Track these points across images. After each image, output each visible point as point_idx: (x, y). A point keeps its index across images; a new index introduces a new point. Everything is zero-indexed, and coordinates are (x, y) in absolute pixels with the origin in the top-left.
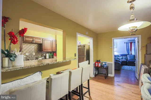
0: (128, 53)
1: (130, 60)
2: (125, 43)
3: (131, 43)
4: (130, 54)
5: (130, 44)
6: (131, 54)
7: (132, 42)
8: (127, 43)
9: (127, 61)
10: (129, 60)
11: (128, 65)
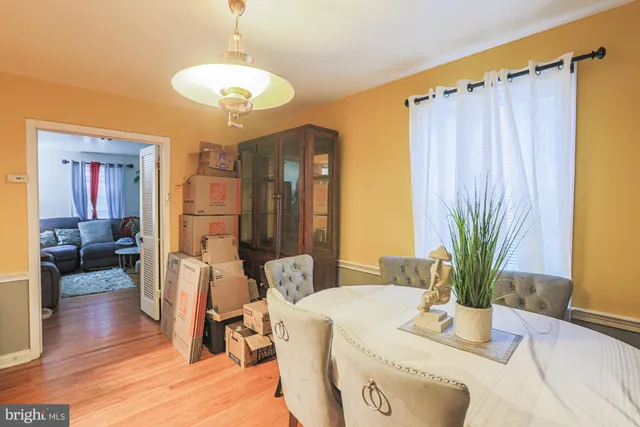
0: (78, 212)
1: (94, 246)
2: (65, 162)
3: (95, 167)
4: (90, 217)
5: (88, 169)
6: (95, 217)
7: (99, 164)
8: (75, 163)
9: (79, 249)
10: (87, 244)
11: (87, 271)
